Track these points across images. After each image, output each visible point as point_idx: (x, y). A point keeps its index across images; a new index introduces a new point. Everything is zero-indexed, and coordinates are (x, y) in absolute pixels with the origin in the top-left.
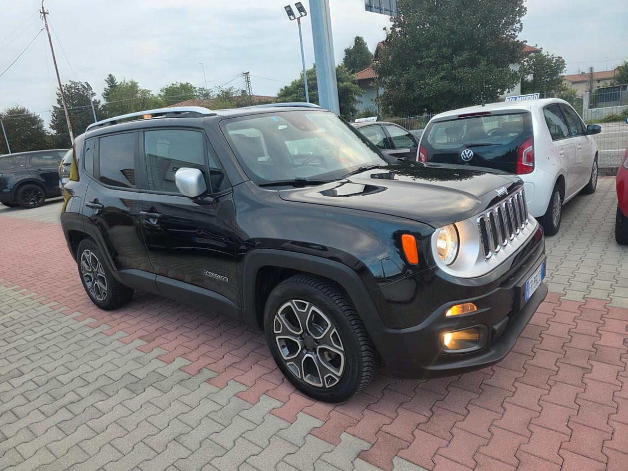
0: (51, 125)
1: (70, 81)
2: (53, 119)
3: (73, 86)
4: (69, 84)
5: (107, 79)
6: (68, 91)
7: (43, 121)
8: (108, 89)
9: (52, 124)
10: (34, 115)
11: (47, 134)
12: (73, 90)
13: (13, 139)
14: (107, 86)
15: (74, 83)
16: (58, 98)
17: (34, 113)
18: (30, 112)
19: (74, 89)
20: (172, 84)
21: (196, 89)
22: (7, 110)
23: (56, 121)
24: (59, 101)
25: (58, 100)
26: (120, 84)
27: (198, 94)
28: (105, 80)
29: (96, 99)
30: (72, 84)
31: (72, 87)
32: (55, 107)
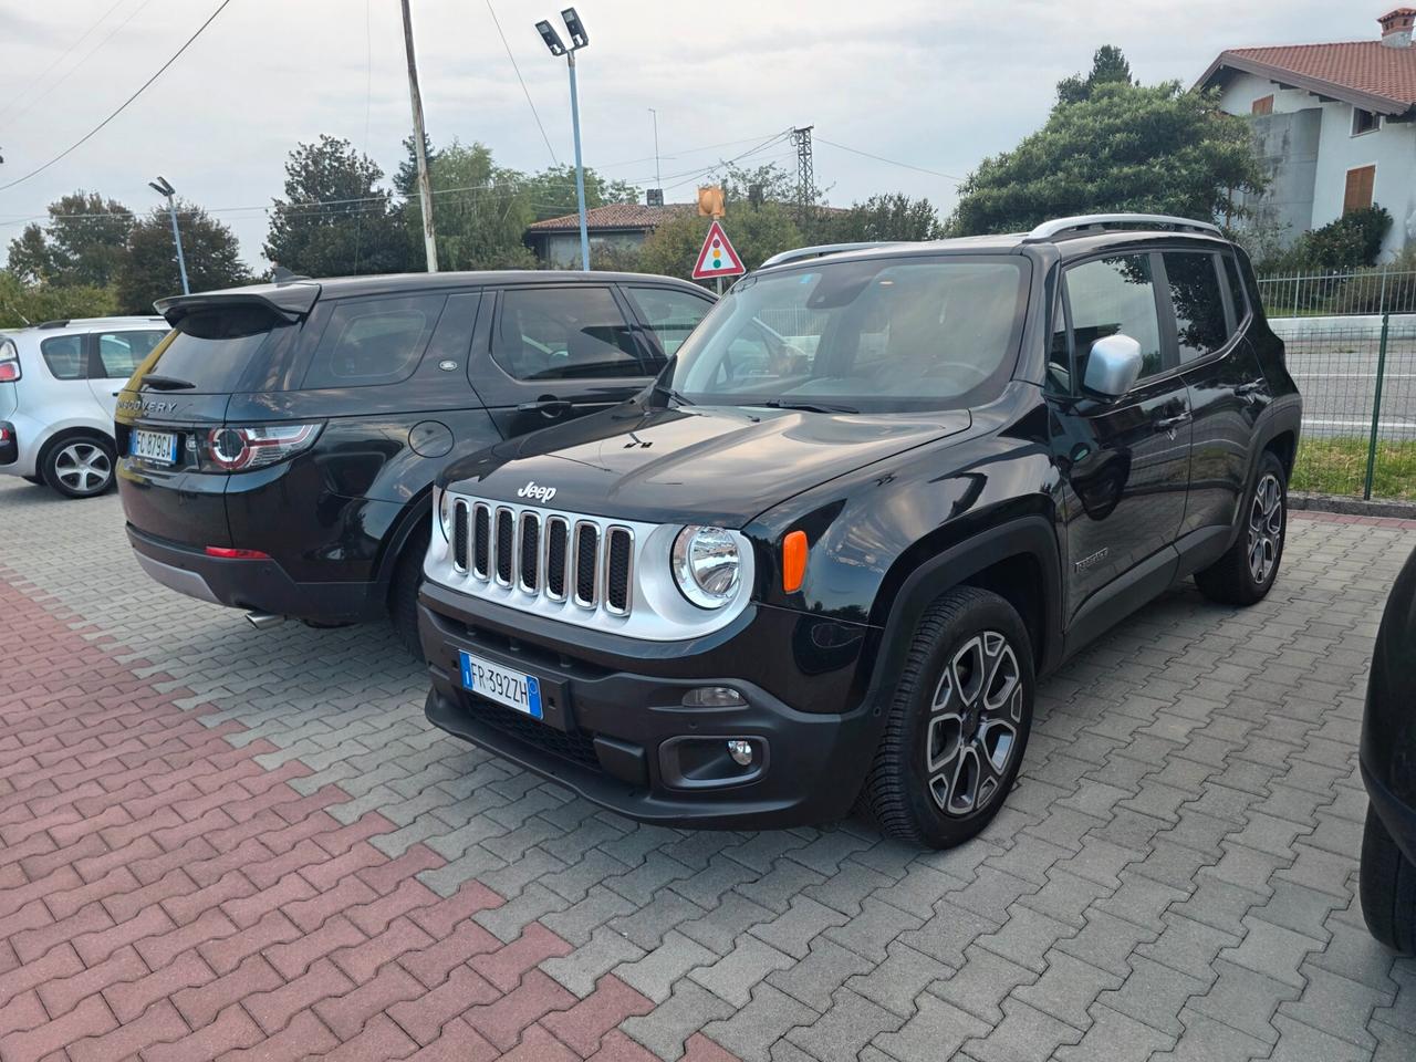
0: (266, 247)
1: (321, 136)
2: (272, 233)
3: (328, 149)
4: (319, 144)
5: (408, 140)
6: (315, 163)
7: (236, 241)
8: (409, 166)
9: (270, 246)
10: (218, 225)
11: (244, 274)
12: (327, 161)
13: (164, 281)
14: (406, 157)
15: (333, 143)
16: (289, 178)
17: (218, 220)
18: (208, 217)
19: (330, 159)
20: (550, 169)
21: (605, 185)
22: (155, 210)
23: (279, 238)
24: (290, 189)
25: (288, 184)
26: (439, 156)
27: (607, 196)
28: (404, 142)
29: (381, 187)
30: (325, 145)
31: (326, 153)
32: (279, 203)
